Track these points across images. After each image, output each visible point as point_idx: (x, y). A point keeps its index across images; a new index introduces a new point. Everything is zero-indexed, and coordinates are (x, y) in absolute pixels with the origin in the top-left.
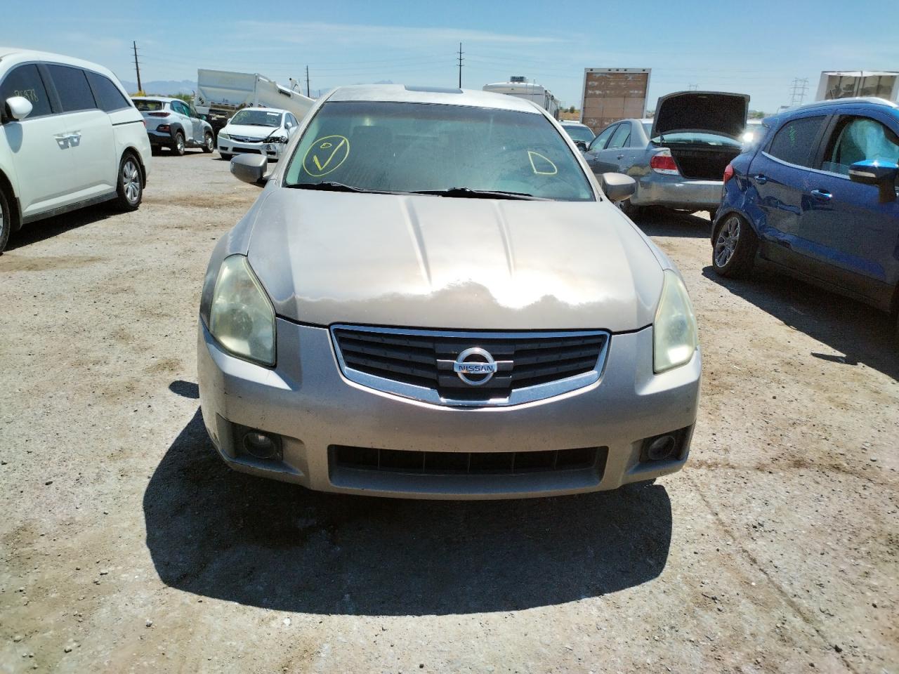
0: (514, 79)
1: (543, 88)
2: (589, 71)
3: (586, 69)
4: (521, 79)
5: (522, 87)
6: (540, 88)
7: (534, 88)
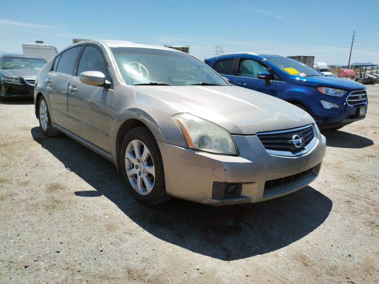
0: (37, 42)
1: (54, 47)
2: (75, 40)
3: (73, 39)
4: (42, 42)
5: (42, 46)
6: (53, 46)
7: (49, 46)
